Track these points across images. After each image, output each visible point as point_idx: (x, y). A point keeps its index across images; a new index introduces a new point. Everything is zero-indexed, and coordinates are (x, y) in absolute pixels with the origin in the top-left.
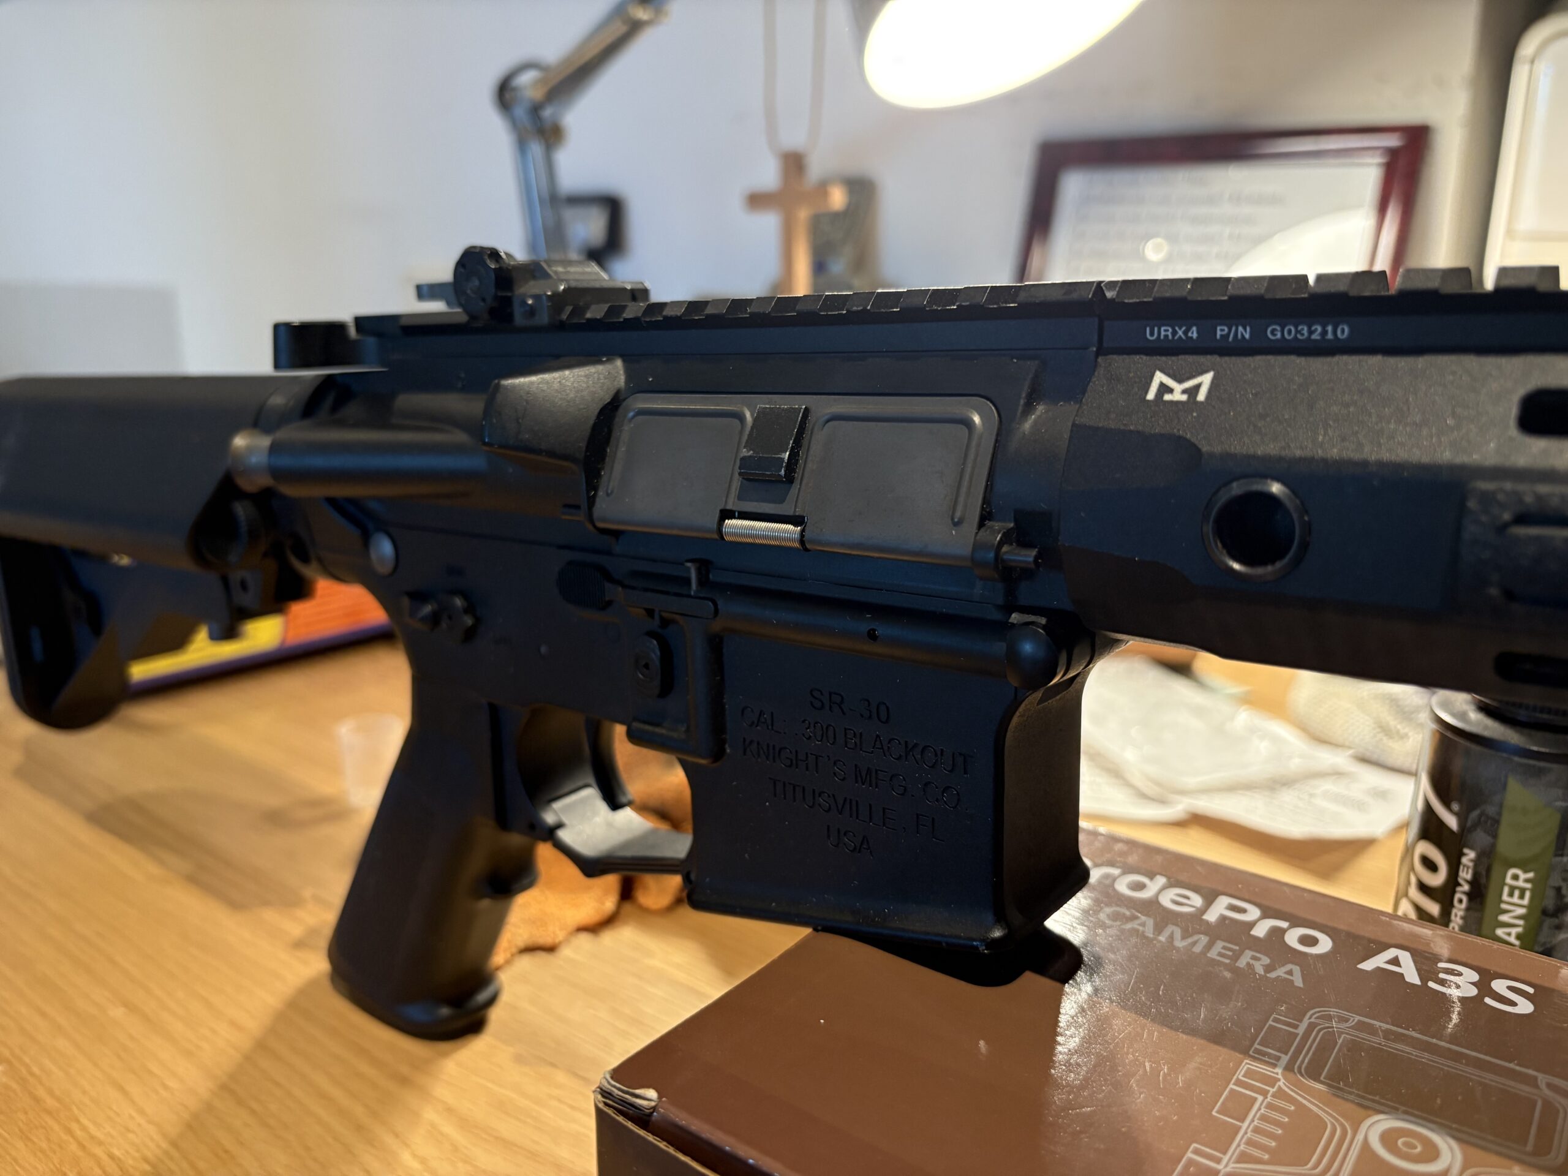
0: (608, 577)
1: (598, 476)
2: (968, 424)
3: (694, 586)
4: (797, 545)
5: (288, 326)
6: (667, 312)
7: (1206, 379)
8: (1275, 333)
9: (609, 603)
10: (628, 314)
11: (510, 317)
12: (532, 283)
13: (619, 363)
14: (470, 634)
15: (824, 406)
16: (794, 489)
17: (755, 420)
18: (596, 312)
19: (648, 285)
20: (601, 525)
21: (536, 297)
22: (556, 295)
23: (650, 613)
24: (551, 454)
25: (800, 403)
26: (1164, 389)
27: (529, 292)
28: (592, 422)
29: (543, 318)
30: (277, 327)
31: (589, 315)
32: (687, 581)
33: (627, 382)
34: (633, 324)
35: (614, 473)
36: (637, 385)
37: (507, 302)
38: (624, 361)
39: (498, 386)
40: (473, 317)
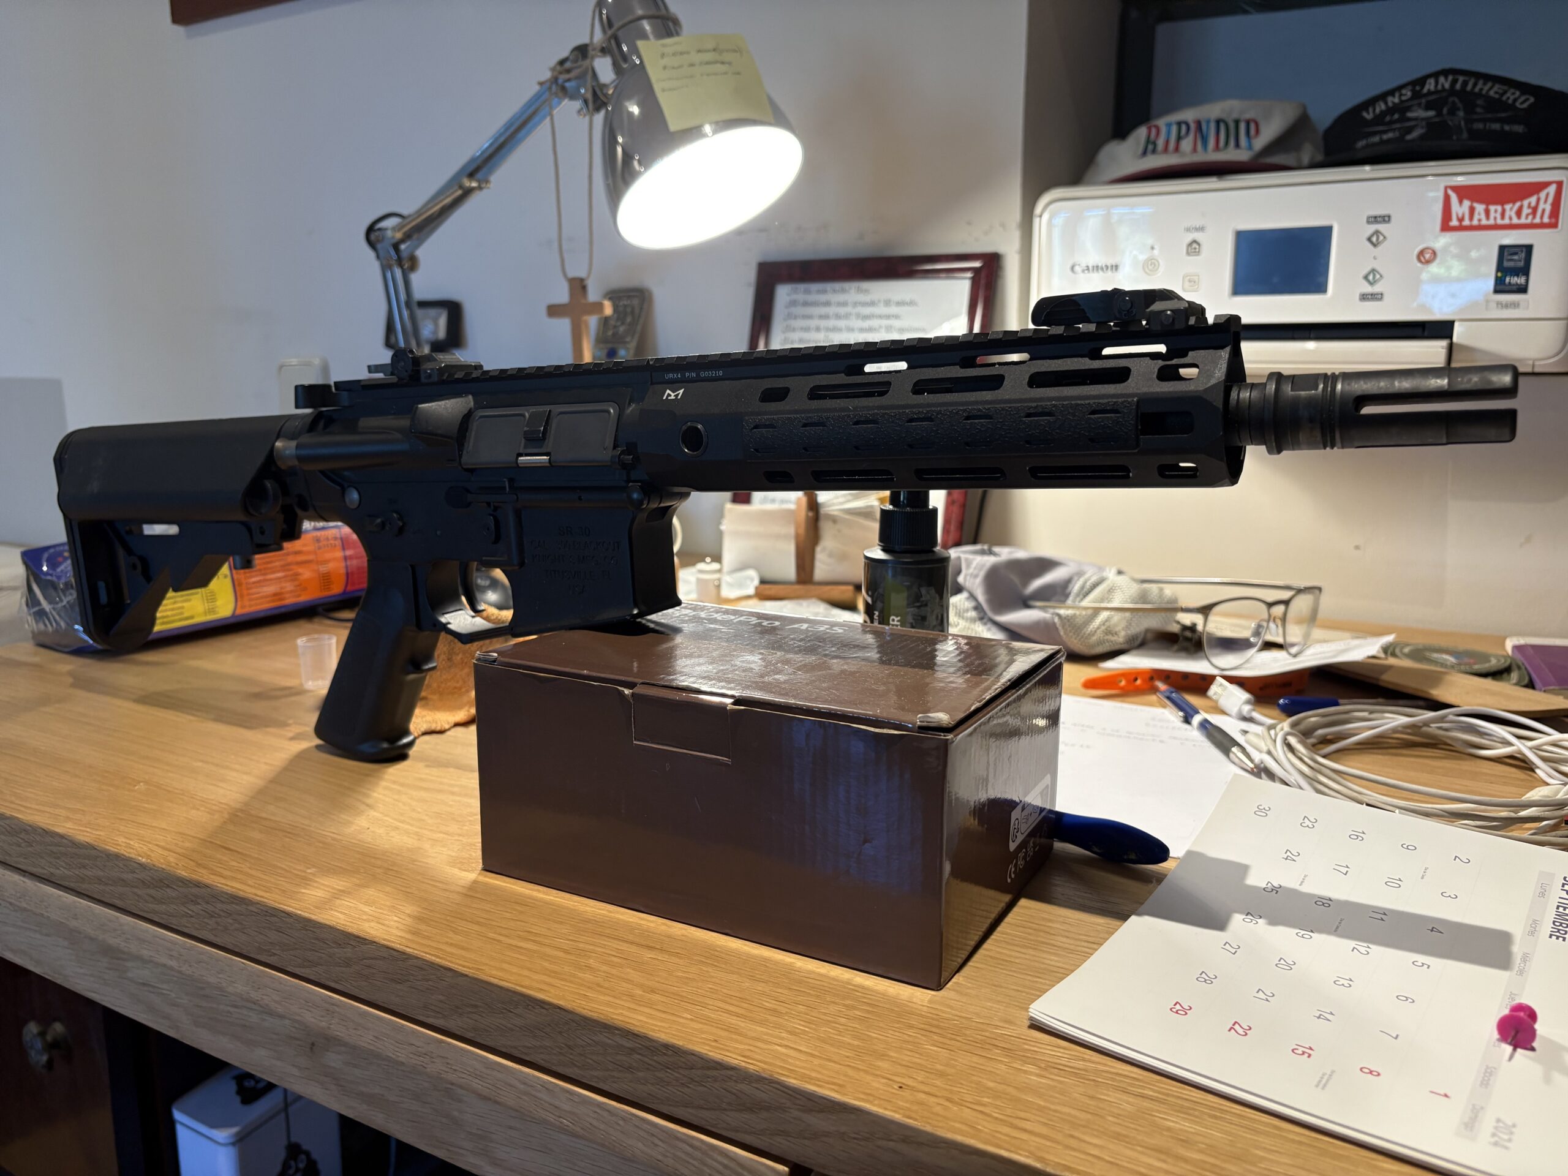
0: (468, 491)
1: (463, 445)
2: (609, 412)
3: (508, 489)
4: (548, 465)
5: (303, 386)
6: (491, 374)
7: (681, 391)
8: (703, 374)
9: (470, 504)
10: (474, 376)
11: (418, 379)
12: (429, 363)
13: (470, 397)
14: (401, 530)
15: (557, 409)
16: (547, 441)
17: (530, 416)
18: (459, 375)
19: (482, 363)
20: (465, 467)
21: (431, 369)
22: (441, 368)
23: (489, 504)
24: (442, 436)
25: (547, 408)
26: (669, 395)
27: (428, 367)
28: (459, 422)
29: (435, 379)
30: (296, 387)
31: (456, 377)
32: (505, 488)
33: (474, 404)
34: (476, 380)
35: (470, 444)
36: (479, 405)
37: (418, 371)
38: (473, 396)
39: (417, 407)
40: (400, 379)
